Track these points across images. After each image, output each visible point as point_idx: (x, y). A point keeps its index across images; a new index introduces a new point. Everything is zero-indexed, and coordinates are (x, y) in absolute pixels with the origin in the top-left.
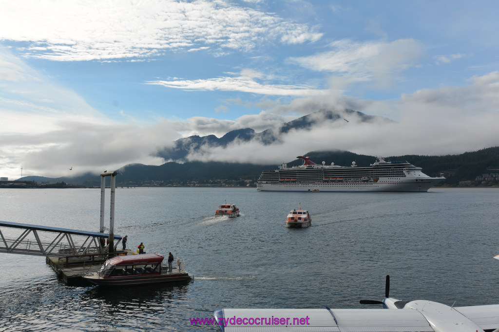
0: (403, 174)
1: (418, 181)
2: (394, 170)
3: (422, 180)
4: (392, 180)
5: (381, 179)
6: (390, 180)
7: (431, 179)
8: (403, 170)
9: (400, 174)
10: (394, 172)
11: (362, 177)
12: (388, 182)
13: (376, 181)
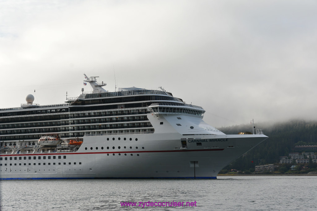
0: (146, 125)
1: (189, 146)
2: (122, 113)
3: (199, 142)
4: (116, 143)
5: (89, 141)
6: (111, 144)
7: (227, 139)
8: (146, 112)
9: (139, 125)
10: (122, 120)
11: (38, 137)
12: (105, 150)
13: (75, 146)
